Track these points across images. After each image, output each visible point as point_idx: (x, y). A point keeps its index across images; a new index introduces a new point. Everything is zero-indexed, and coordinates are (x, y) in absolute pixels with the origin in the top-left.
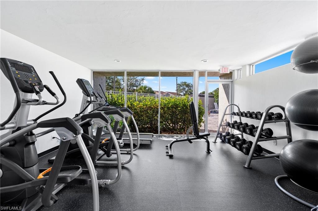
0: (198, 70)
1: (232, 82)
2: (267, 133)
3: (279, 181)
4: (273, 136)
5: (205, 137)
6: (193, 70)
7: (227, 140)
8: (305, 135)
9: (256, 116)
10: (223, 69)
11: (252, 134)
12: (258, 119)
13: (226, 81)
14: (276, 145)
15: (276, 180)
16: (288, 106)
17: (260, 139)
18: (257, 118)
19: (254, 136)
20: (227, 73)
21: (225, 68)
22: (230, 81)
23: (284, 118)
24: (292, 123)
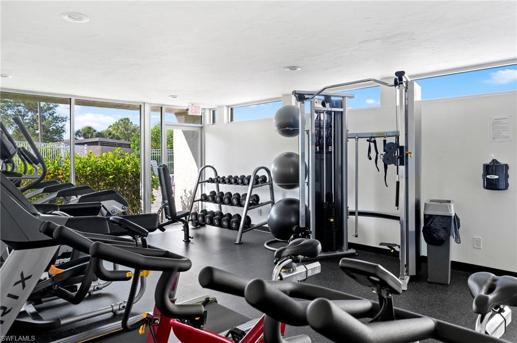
0: (150, 104)
1: (202, 127)
2: (254, 200)
3: (268, 244)
4: (259, 203)
5: (184, 218)
6: (141, 102)
7: (208, 219)
8: (284, 195)
9: (242, 181)
10: (193, 108)
11: (240, 205)
12: (245, 185)
13: (192, 127)
14: (261, 215)
15: (265, 245)
16: (273, 168)
17: (250, 207)
18: (243, 183)
19: (242, 206)
20: (198, 114)
21: (195, 107)
22: (199, 127)
23: (268, 181)
24: (275, 185)
